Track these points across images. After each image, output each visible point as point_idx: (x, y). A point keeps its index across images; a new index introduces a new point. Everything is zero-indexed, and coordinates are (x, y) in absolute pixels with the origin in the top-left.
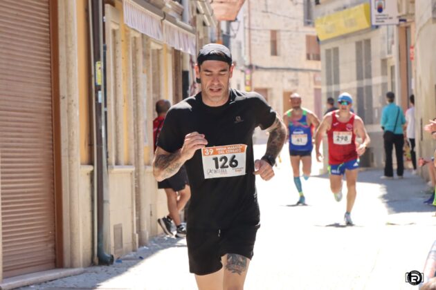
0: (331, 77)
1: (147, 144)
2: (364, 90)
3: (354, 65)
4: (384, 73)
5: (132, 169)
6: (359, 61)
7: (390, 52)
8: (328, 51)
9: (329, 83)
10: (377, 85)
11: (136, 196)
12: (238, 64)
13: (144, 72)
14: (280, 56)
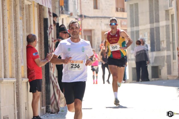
0: (133, 22)
1: (22, 65)
2: (155, 29)
3: (148, 14)
4: (167, 19)
5: (14, 80)
6: (151, 11)
7: (171, 5)
8: (131, 6)
9: (132, 26)
10: (163, 27)
11: (17, 97)
12: (73, 15)
13: (20, 19)
14: (99, 9)
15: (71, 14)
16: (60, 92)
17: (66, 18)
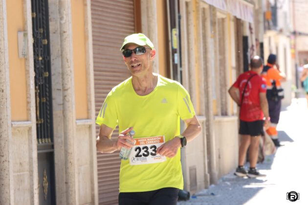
1: (215, 98)
5: (204, 119)
11: (207, 142)
12: (284, 31)
13: (211, 37)
15: (281, 31)
17: (274, 36)
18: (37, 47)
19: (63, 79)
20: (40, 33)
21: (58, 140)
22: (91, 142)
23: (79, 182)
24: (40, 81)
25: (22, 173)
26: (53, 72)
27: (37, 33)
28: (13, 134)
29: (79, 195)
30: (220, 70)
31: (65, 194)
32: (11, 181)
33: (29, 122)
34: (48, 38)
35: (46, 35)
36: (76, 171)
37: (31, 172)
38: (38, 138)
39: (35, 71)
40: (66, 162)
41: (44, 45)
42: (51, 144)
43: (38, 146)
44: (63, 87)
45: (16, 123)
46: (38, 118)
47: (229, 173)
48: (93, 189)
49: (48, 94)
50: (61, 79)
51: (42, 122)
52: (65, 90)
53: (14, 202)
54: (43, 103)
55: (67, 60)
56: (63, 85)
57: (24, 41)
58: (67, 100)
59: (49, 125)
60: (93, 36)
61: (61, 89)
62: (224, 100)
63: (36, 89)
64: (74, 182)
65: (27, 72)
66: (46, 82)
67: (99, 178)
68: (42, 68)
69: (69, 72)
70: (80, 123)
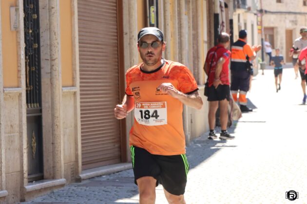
12: (252, 9)
13: (185, 15)
14: (283, 3)
15: (249, 9)
16: (232, 102)
17: (243, 13)
18: (28, 21)
19: (51, 50)
20: (31, 9)
21: (45, 105)
22: (75, 107)
23: (64, 143)
24: (29, 52)
25: (12, 134)
26: (42, 44)
27: (28, 8)
28: (5, 99)
29: (64, 155)
30: (193, 44)
31: (51, 154)
32: (2, 141)
33: (19, 89)
34: (38, 13)
35: (36, 10)
36: (62, 132)
37: (21, 133)
38: (27, 102)
39: (25, 42)
40: (53, 125)
41: (34, 19)
42: (39, 108)
43: (27, 111)
44: (51, 58)
45: (7, 89)
46: (28, 85)
47: (200, 136)
48: (76, 150)
49: (37, 63)
50: (49, 50)
51: (32, 89)
52: (52, 60)
53: (5, 160)
54: (33, 71)
55: (55, 33)
56: (51, 55)
57: (16, 15)
58: (55, 69)
59: (38, 92)
60: (78, 11)
61: (49, 58)
62: (196, 71)
63: (26, 59)
64: (60, 143)
65: (18, 43)
66: (35, 52)
67: (82, 140)
68: (32, 40)
69: (57, 44)
70: (65, 90)
